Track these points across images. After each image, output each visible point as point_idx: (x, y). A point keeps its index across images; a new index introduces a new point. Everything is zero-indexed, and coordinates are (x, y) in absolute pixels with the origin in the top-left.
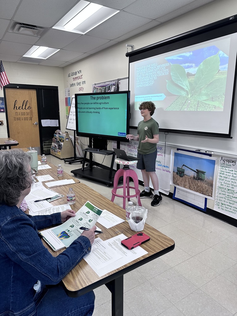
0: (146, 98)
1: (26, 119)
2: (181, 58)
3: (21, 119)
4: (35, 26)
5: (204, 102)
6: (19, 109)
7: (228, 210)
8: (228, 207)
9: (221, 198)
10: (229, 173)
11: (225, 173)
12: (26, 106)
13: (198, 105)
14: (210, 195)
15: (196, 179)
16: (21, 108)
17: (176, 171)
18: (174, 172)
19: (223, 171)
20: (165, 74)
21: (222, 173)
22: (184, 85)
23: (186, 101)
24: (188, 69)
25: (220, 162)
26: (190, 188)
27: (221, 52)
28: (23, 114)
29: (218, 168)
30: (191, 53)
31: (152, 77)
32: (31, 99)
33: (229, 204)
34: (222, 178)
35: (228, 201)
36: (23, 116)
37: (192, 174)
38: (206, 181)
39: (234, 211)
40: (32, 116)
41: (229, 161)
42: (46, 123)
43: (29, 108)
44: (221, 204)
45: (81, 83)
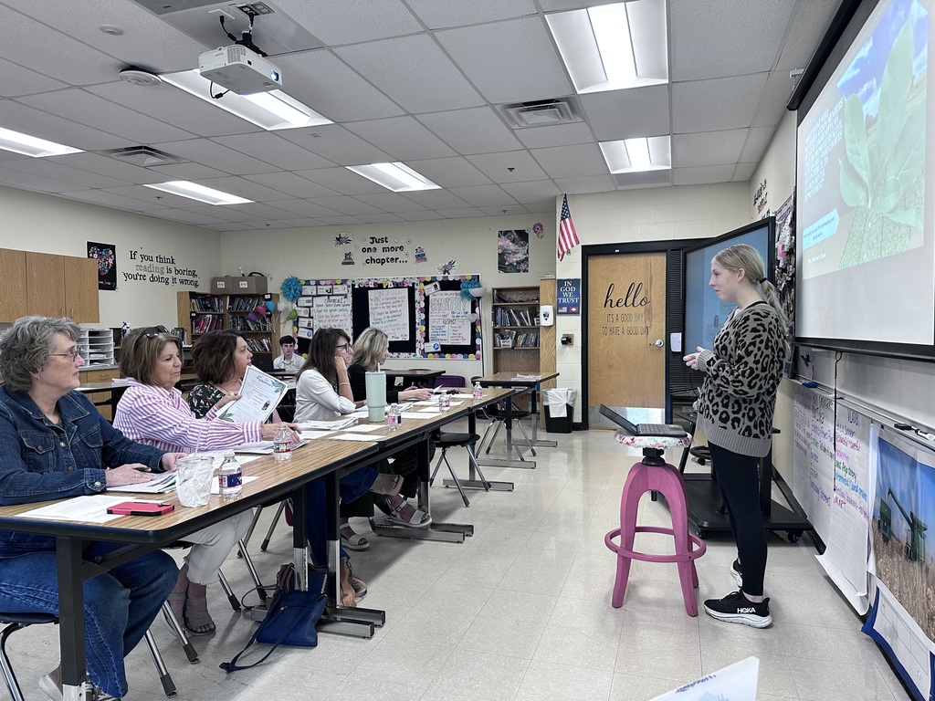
0: (815, 234)
1: (632, 331)
2: (858, 71)
3: (620, 332)
4: (551, 101)
5: (891, 217)
6: (617, 305)
12: (635, 297)
13: (882, 234)
15: (910, 557)
16: (624, 302)
17: (878, 516)
18: (874, 517)
20: (837, 139)
22: (861, 165)
23: (865, 226)
24: (867, 104)
26: (900, 598)
27: (914, 6)
28: (627, 318)
30: (871, 43)
32: (651, 278)
36: (626, 325)
37: (904, 532)
38: (927, 569)
40: (648, 322)
43: (643, 303)
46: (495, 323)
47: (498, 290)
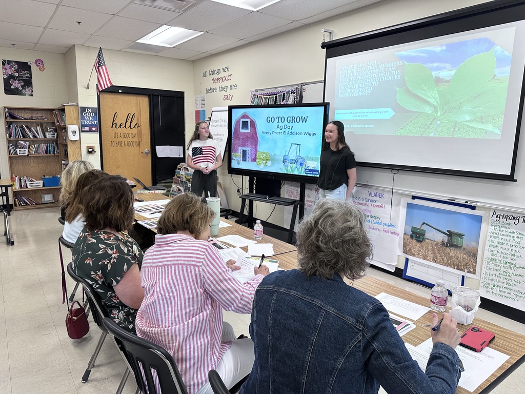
0: (356, 115)
1: (130, 144)
2: (425, 55)
3: (123, 145)
5: (465, 123)
6: (120, 127)
7: (506, 294)
8: (504, 290)
9: (492, 275)
10: (507, 236)
11: (500, 237)
12: (131, 123)
13: (454, 128)
14: (472, 270)
15: (447, 246)
16: (124, 125)
17: (410, 233)
18: (405, 234)
19: (496, 234)
20: (394, 78)
21: (495, 235)
22: (429, 97)
23: (432, 122)
24: (438, 72)
25: (491, 219)
26: (435, 260)
27: (498, 48)
28: (126, 136)
29: (486, 229)
30: (444, 48)
31: (369, 82)
32: (140, 111)
33: (507, 286)
34: (495, 244)
35: (505, 281)
36: (126, 140)
37: (440, 238)
38: (464, 249)
39: (515, 297)
40: (140, 139)
41: (507, 218)
42: (163, 151)
43: (136, 127)
44: (491, 286)
45: (229, 88)
46: (10, 136)
47: (9, 109)
